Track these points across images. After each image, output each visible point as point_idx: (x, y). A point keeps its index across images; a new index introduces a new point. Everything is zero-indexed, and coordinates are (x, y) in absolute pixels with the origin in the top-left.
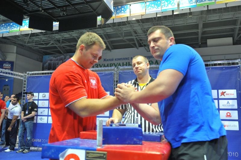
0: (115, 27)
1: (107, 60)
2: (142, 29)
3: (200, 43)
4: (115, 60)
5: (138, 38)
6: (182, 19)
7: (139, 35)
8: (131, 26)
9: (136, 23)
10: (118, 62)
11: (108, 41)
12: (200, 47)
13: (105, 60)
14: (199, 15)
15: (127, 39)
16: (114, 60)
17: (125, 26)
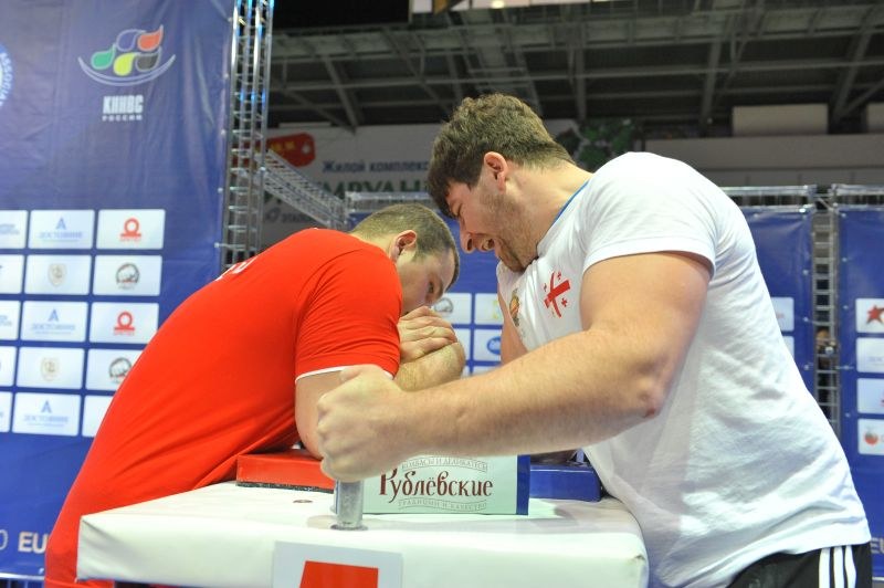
0: (397, 33)
1: (339, 168)
2: (503, 48)
3: (710, 121)
4: (372, 168)
5: (481, 84)
6: (669, 20)
7: (485, 71)
8: (464, 33)
9: (486, 23)
10: (385, 176)
11: (348, 91)
12: (704, 134)
13: (328, 167)
14: (737, 7)
15: (434, 87)
16: (367, 168)
17: (441, 32)
